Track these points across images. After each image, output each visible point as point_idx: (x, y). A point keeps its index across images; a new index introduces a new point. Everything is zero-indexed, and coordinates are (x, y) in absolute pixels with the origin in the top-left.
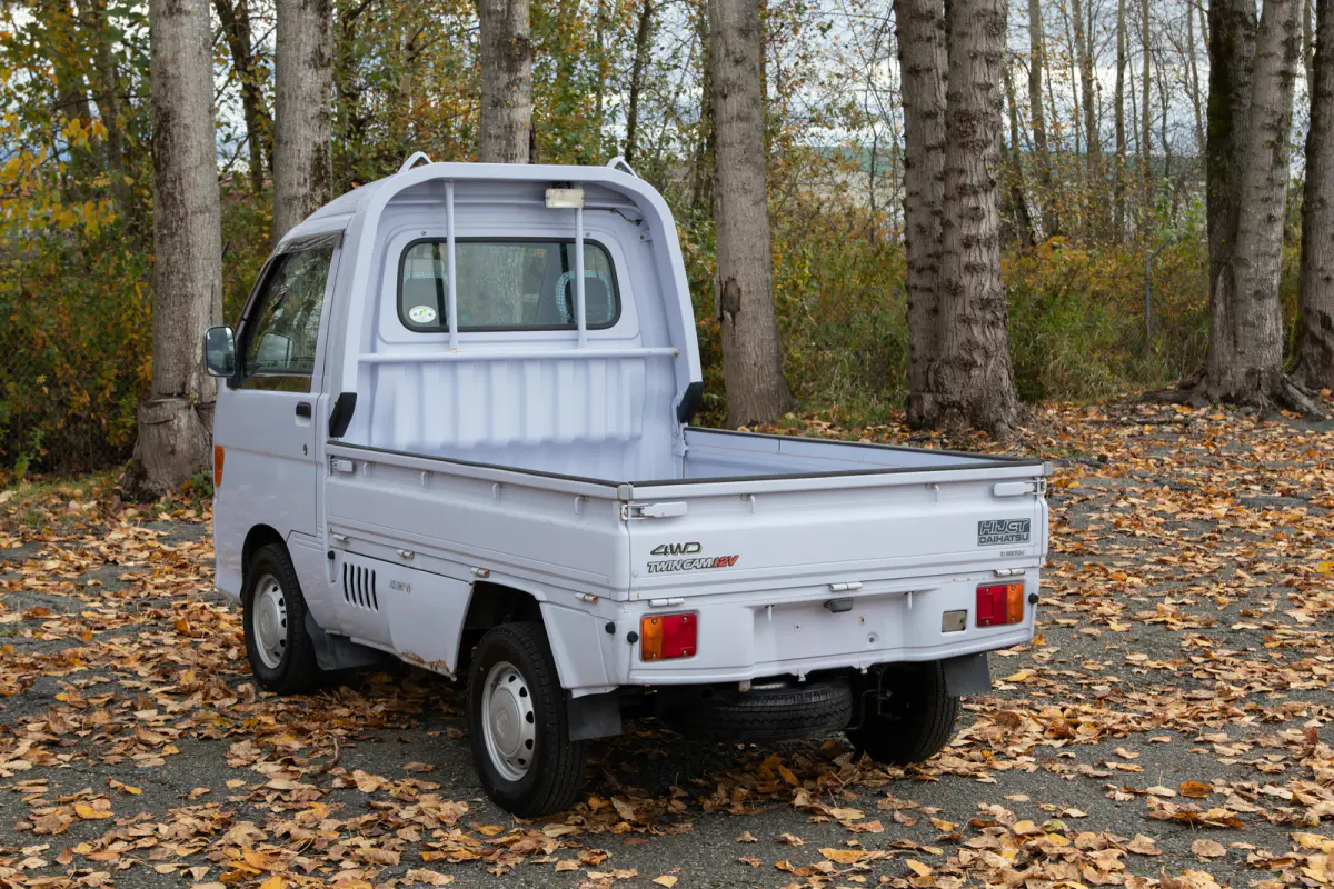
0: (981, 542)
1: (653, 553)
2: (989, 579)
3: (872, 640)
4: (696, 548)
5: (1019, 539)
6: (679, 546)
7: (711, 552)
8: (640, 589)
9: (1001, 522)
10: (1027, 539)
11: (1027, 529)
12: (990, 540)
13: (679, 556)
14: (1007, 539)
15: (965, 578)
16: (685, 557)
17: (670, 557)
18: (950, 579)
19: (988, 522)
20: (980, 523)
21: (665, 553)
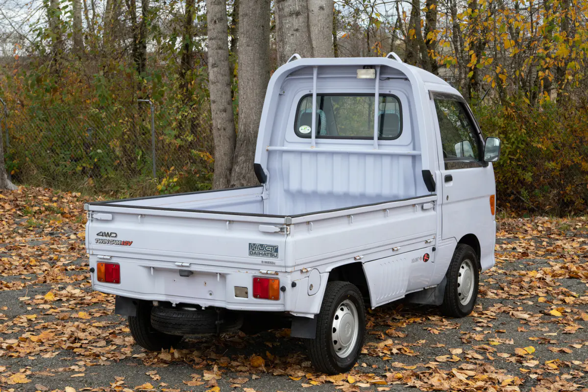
0: (251, 254)
1: (98, 235)
2: (258, 274)
3: (211, 294)
4: (114, 235)
5: (272, 255)
6: (108, 233)
7: (120, 238)
8: (93, 249)
9: (262, 245)
10: (276, 256)
11: (276, 250)
12: (255, 253)
13: (108, 238)
14: (265, 254)
15: (245, 271)
16: (111, 239)
17: (104, 238)
18: (237, 270)
19: (254, 244)
20: (250, 244)
21: (102, 235)
